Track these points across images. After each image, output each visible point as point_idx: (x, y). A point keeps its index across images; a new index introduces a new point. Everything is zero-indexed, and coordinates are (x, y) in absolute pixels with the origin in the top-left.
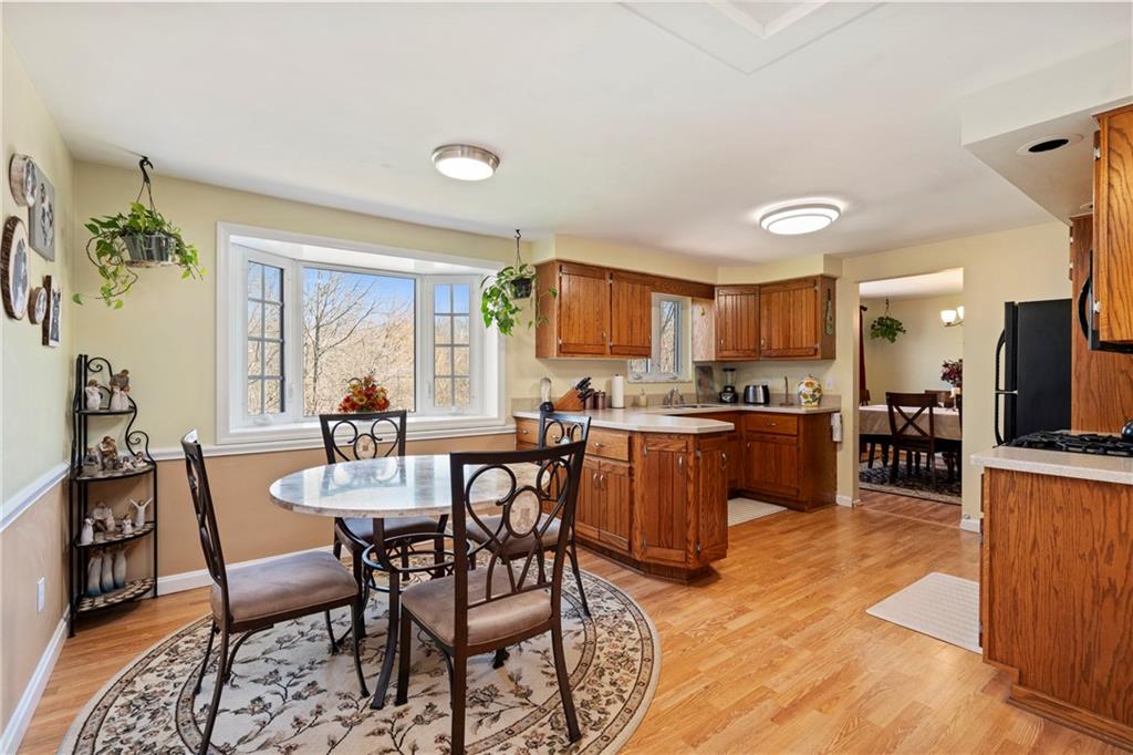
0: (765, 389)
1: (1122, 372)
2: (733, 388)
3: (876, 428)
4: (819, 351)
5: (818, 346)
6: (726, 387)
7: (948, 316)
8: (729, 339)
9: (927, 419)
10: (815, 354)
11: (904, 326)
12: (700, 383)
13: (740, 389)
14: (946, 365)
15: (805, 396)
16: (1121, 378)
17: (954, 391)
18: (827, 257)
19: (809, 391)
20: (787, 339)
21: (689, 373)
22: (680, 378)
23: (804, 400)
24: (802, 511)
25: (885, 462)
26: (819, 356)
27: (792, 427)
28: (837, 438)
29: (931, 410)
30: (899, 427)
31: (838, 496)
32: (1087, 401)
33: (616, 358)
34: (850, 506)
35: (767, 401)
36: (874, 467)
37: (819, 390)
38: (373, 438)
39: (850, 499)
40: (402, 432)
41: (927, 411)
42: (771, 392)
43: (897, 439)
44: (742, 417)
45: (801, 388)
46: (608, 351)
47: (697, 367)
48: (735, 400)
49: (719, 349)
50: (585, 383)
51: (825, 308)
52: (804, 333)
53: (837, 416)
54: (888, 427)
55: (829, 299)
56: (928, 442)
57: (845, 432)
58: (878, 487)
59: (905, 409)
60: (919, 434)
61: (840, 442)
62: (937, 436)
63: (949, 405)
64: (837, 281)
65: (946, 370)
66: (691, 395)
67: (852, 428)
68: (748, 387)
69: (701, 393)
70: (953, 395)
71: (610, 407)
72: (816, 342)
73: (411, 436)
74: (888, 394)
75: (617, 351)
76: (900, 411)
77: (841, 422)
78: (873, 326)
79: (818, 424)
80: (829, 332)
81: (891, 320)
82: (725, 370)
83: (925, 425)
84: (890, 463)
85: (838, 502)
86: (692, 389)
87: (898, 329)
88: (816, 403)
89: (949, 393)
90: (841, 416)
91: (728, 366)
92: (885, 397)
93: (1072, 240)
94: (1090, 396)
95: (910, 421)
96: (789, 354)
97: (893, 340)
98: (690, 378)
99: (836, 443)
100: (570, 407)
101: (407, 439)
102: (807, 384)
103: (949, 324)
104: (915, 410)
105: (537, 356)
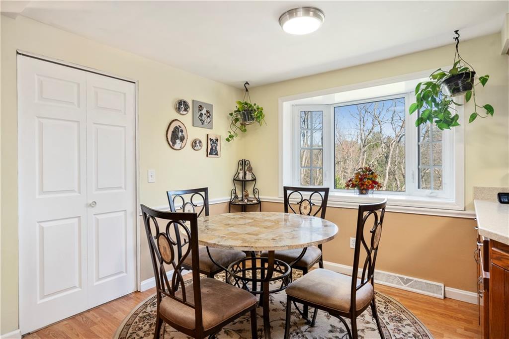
38: (310, 203)
40: (325, 201)
73: (330, 204)
101: (327, 205)
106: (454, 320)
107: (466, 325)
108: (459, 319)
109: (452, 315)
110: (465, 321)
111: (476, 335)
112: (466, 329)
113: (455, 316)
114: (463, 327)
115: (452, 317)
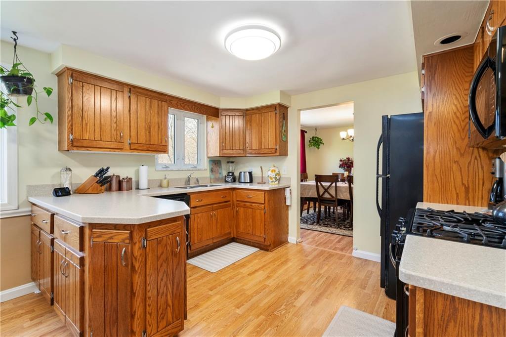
0: (250, 173)
1: (455, 162)
2: (233, 173)
3: (310, 194)
4: (278, 151)
5: (277, 147)
6: (229, 173)
7: (343, 134)
8: (228, 142)
9: (334, 189)
10: (276, 152)
11: (323, 141)
12: (212, 171)
13: (237, 174)
14: (341, 161)
15: (271, 178)
16: (455, 167)
17: (346, 174)
18: (283, 93)
19: (273, 175)
20: (260, 143)
21: (205, 165)
22: (199, 167)
23: (270, 181)
24: (267, 250)
25: (315, 210)
26: (278, 154)
27: (261, 198)
28: (288, 203)
29: (336, 184)
30: (321, 193)
31: (289, 237)
32: (433, 183)
33: (135, 153)
34: (296, 243)
35: (251, 181)
36: (310, 213)
37: (278, 174)
39: (296, 239)
41: (334, 184)
42: (253, 176)
43: (319, 200)
44: (234, 192)
45: (269, 173)
46: (128, 147)
47: (210, 161)
48: (234, 180)
49: (222, 148)
50: (102, 172)
51: (281, 124)
52: (270, 139)
53: (288, 190)
54: (316, 193)
55: (284, 119)
56: (334, 201)
57: (293, 200)
58: (310, 227)
59: (324, 184)
60: (330, 197)
61: (290, 206)
62: (339, 198)
63: (343, 180)
64: (289, 109)
65: (341, 163)
66: (207, 178)
67: (296, 197)
68: (241, 173)
69: (213, 177)
70: (345, 176)
71: (138, 188)
72: (276, 146)
74: (316, 175)
75: (135, 147)
76: (321, 184)
77: (290, 193)
78: (310, 141)
79: (277, 195)
80: (284, 139)
81: (318, 138)
82: (228, 162)
83: (333, 192)
84: (317, 210)
85: (289, 241)
86: (208, 174)
87: (321, 143)
88: (277, 182)
89: (343, 174)
90: (290, 190)
91: (231, 160)
92: (314, 177)
93: (423, 72)
94: (435, 178)
95: (326, 190)
96: (262, 153)
97: (319, 148)
98: (206, 168)
99: (288, 206)
100: (90, 191)
102: (272, 171)
103: (343, 139)
104: (328, 184)
105: (59, 150)
106: (16, 319)
107: (30, 316)
108: (20, 316)
109: (12, 316)
110: (26, 313)
111: (43, 318)
112: (32, 319)
113: (15, 315)
114: (28, 320)
115: (12, 318)
